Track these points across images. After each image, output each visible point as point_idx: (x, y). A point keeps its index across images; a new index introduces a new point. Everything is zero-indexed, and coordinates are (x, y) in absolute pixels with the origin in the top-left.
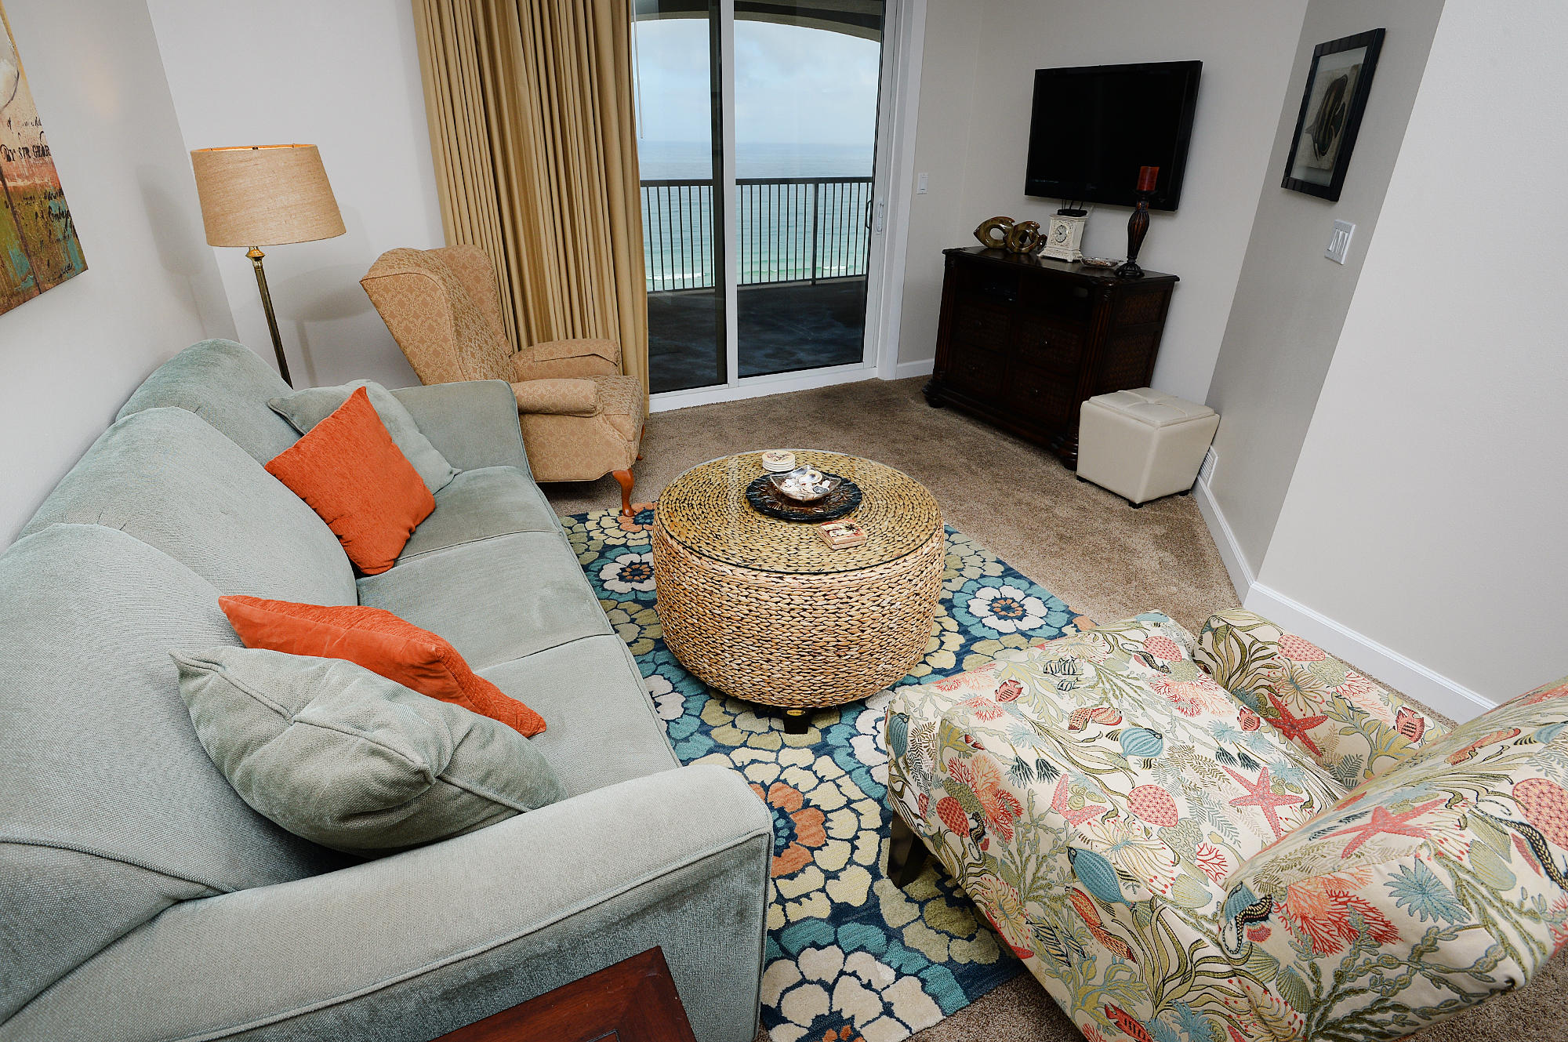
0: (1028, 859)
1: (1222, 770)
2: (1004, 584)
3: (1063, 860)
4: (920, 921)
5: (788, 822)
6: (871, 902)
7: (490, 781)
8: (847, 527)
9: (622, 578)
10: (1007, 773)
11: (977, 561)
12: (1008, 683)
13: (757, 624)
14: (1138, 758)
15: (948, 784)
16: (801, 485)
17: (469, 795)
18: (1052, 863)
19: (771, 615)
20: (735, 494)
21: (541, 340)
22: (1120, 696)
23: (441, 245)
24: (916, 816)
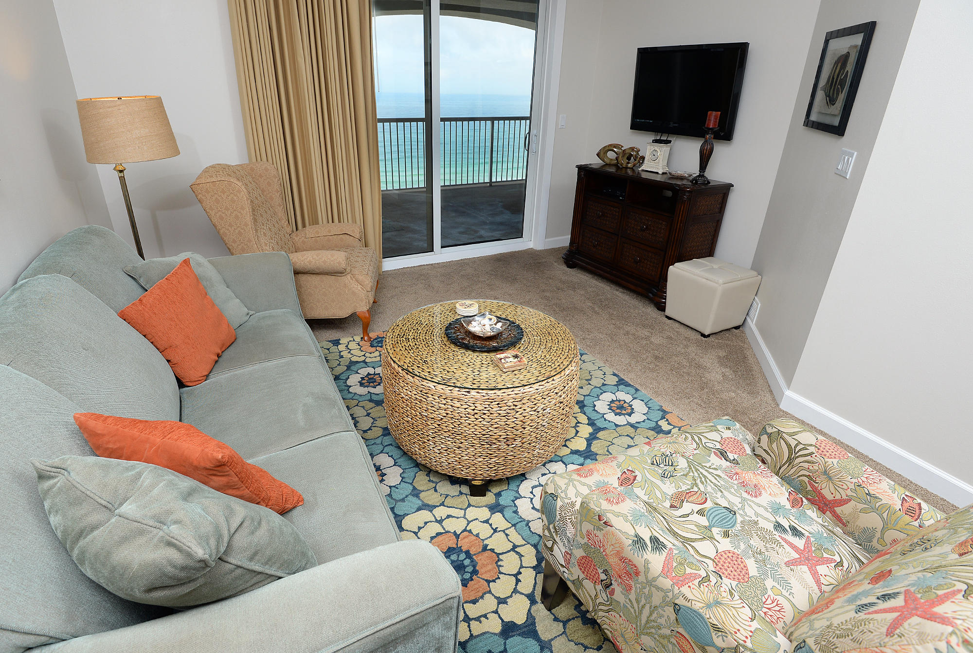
0: (643, 607)
1: (779, 539)
2: (618, 391)
3: (670, 611)
4: (564, 635)
5: (472, 561)
6: (530, 621)
7: (257, 558)
8: (513, 356)
9: (361, 384)
10: (630, 545)
11: (599, 374)
12: (626, 472)
13: (452, 423)
14: (720, 529)
15: (586, 547)
16: (482, 326)
17: (242, 569)
18: (662, 612)
19: (461, 417)
20: (439, 331)
21: (311, 223)
22: (705, 482)
23: (247, 162)
24: (562, 565)
